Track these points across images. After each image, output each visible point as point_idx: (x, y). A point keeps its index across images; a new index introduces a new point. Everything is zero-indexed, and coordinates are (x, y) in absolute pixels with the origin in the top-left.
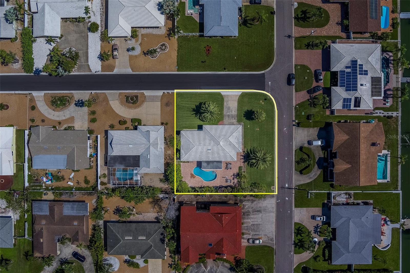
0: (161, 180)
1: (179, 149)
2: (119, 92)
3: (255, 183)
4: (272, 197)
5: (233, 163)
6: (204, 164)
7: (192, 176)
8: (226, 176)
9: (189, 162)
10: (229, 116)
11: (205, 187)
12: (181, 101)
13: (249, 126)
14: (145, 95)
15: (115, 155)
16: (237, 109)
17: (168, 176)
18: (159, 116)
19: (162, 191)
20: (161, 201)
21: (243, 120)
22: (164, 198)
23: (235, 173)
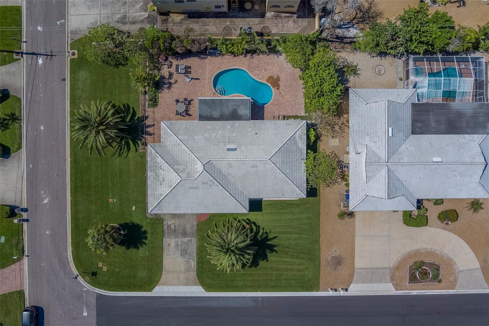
0: (354, 71)
1: (309, 151)
2: (455, 291)
3: (117, 65)
4: (76, 31)
5: (172, 116)
6: (246, 111)
7: (275, 82)
8: (190, 83)
9: (284, 118)
10: (184, 234)
11: (242, 53)
12: (303, 271)
13: (134, 208)
14: (393, 285)
15: (476, 136)
16: (165, 250)
17: (340, 82)
18: (357, 232)
19: (351, 43)
20: (354, 19)
21: (147, 223)
22: (346, 25)
23: (166, 90)
